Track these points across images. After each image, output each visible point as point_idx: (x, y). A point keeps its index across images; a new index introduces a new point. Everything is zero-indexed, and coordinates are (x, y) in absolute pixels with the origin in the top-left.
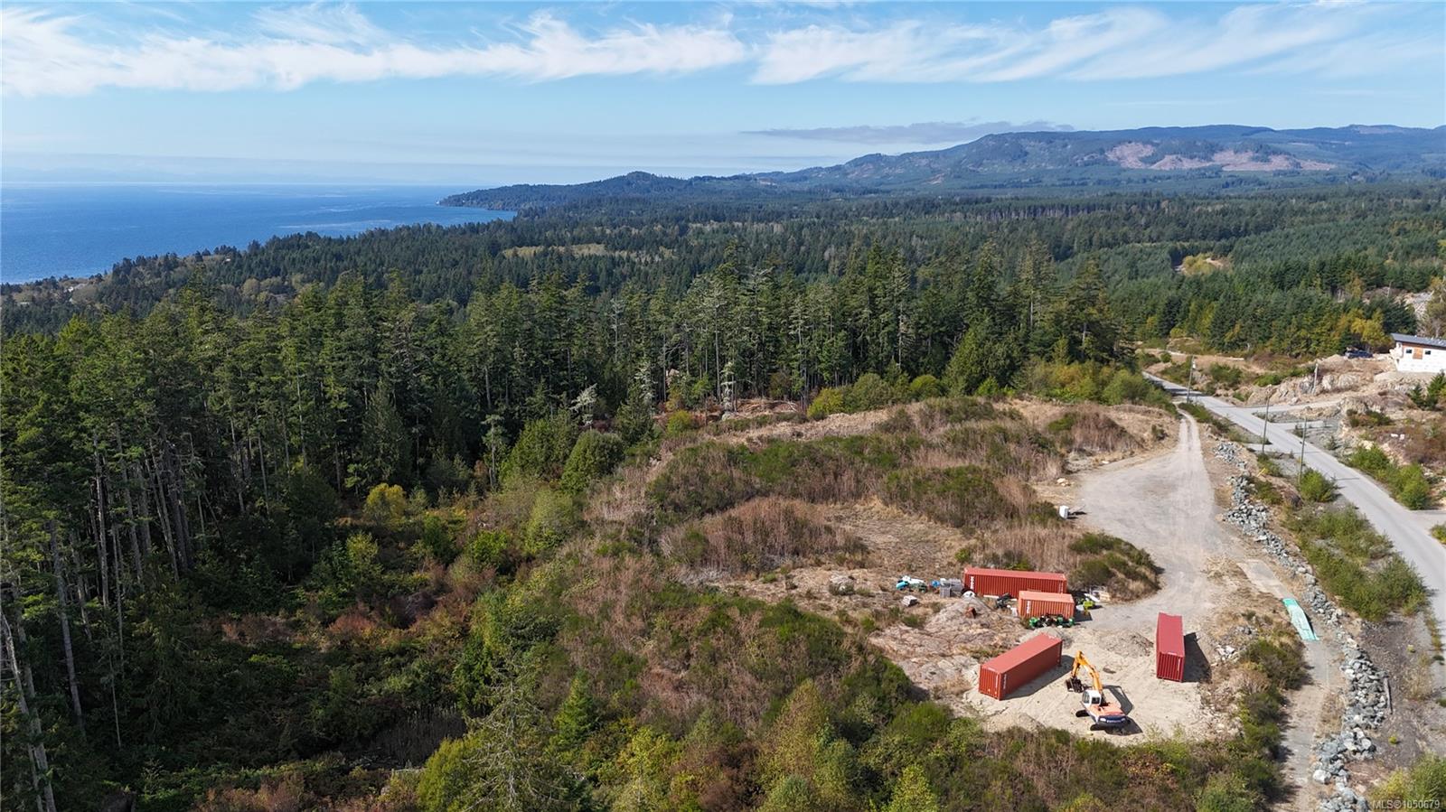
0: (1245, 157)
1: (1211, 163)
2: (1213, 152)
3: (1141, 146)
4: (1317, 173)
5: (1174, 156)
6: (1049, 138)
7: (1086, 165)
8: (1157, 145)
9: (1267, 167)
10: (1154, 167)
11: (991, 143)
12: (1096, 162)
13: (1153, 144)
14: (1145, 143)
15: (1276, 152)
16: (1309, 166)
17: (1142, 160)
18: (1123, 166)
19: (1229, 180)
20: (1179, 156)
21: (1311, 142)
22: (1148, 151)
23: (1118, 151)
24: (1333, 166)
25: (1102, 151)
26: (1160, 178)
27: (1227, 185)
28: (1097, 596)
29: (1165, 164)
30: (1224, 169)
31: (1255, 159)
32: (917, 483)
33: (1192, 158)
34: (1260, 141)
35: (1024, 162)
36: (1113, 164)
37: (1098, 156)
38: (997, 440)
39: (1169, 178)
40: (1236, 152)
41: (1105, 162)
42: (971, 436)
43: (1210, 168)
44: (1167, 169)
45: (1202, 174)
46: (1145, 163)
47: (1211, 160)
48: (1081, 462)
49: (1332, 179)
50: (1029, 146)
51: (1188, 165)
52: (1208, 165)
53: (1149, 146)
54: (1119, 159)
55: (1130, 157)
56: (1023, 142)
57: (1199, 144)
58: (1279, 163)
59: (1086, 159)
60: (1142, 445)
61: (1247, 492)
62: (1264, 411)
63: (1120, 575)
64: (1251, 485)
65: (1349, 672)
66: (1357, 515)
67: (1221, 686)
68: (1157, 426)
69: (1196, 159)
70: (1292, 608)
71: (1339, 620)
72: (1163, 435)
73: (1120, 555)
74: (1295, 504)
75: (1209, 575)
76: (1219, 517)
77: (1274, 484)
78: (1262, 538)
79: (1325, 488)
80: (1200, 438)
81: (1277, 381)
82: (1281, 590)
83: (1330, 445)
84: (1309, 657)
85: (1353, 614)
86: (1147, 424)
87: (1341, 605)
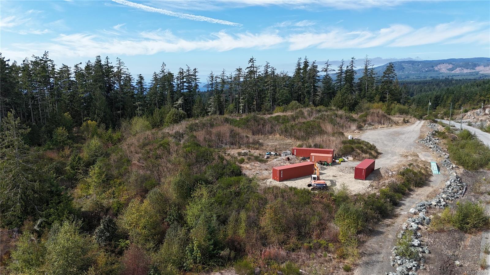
0: (488, 68)
2: (476, 67)
3: (447, 65)
5: (461, 68)
6: (412, 63)
7: (427, 71)
8: (454, 64)
10: (453, 72)
12: (430, 71)
13: (452, 64)
14: (449, 64)
17: (448, 70)
18: (441, 72)
19: (482, 76)
20: (462, 68)
22: (450, 66)
23: (439, 67)
25: (433, 67)
26: (455, 76)
29: (457, 71)
30: (480, 72)
33: (467, 69)
35: (403, 71)
36: (437, 71)
37: (431, 69)
39: (458, 75)
40: (484, 67)
41: (434, 71)
43: (474, 72)
44: (458, 73)
45: (471, 74)
47: (474, 69)
50: (405, 66)
51: (465, 71)
54: (439, 69)
55: (444, 70)
56: (403, 64)
57: (470, 64)
59: (426, 69)
60: (397, 123)
61: (433, 135)
62: (459, 121)
63: (359, 151)
64: (436, 134)
65: (448, 183)
66: (480, 142)
67: (382, 182)
68: (406, 119)
69: (469, 69)
70: (432, 164)
71: (453, 168)
72: (408, 122)
73: (362, 145)
74: (454, 139)
75: (402, 156)
76: (417, 141)
77: (447, 133)
78: (432, 146)
79: (469, 136)
80: (424, 123)
81: (466, 111)
82: (432, 160)
83: (482, 128)
84: (432, 179)
85: (461, 167)
86: (402, 119)
87: (456, 164)
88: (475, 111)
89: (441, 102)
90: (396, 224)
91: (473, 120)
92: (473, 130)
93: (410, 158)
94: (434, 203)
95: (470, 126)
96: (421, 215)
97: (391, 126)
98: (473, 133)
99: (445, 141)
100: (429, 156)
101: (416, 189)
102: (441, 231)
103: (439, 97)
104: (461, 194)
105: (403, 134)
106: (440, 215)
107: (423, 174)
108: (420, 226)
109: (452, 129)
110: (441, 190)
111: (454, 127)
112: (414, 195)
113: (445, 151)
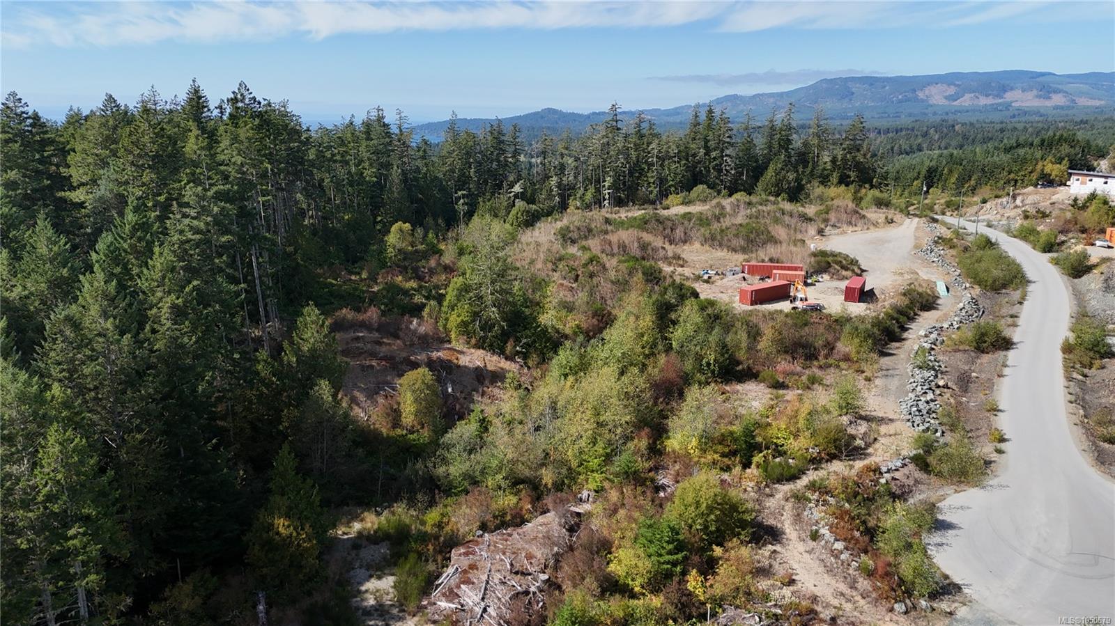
0: (1030, 95)
1: (1002, 100)
2: (1005, 91)
3: (945, 86)
4: (1088, 107)
5: (973, 95)
6: (870, 81)
7: (900, 102)
8: (959, 86)
9: (1048, 103)
10: (955, 103)
11: (824, 85)
12: (908, 100)
13: (956, 85)
14: (949, 84)
15: (1056, 91)
16: (1083, 102)
17: (946, 98)
18: (930, 102)
19: (1016, 113)
20: (977, 94)
21: (1086, 84)
22: (952, 90)
23: (927, 91)
24: (1103, 102)
25: (914, 91)
26: (960, 112)
27: (1014, 116)
28: (822, 278)
29: (965, 101)
30: (1013, 104)
31: (1039, 97)
32: (722, 231)
33: (987, 96)
34: (1042, 83)
35: (851, 100)
36: (923, 101)
37: (910, 95)
38: (778, 215)
39: (967, 111)
40: (1023, 91)
41: (917, 100)
42: (761, 213)
43: (1001, 104)
44: (966, 104)
45: (995, 108)
46: (949, 100)
47: (1002, 98)
48: (833, 232)
49: (1099, 110)
50: (855, 88)
51: (983, 101)
52: (1000, 101)
53: (952, 87)
54: (928, 97)
55: (937, 97)
56: (850, 84)
57: (993, 85)
58: (1058, 100)
59: (900, 97)
60: (876, 225)
61: (936, 242)
62: (973, 219)
63: (837, 267)
64: (939, 240)
65: (961, 305)
66: (1004, 254)
67: (880, 304)
68: (890, 217)
69: (991, 97)
70: (938, 283)
71: (966, 288)
72: (892, 221)
73: (839, 259)
74: (966, 249)
75: (895, 273)
76: (913, 253)
77: (955, 240)
78: (935, 259)
79: (989, 244)
80: (918, 223)
81: (984, 201)
82: (937, 278)
83: (1008, 231)
84: (939, 302)
85: (976, 287)
86: (883, 216)
87: (971, 283)
88: (999, 200)
89: (939, 180)
90: (906, 346)
91: (994, 217)
92: (993, 235)
93: (907, 276)
94: (946, 325)
95: (990, 227)
96: (933, 336)
97: (868, 229)
98: (993, 241)
99: (953, 252)
100: (933, 274)
101: (921, 313)
102: (956, 351)
103: (936, 170)
104: (977, 317)
105: (889, 242)
106: (953, 336)
107: (929, 295)
108: (933, 346)
109: (963, 233)
110: (952, 314)
111: (965, 229)
112: (920, 319)
113: (954, 266)
